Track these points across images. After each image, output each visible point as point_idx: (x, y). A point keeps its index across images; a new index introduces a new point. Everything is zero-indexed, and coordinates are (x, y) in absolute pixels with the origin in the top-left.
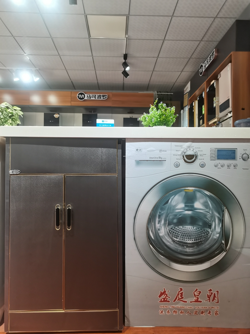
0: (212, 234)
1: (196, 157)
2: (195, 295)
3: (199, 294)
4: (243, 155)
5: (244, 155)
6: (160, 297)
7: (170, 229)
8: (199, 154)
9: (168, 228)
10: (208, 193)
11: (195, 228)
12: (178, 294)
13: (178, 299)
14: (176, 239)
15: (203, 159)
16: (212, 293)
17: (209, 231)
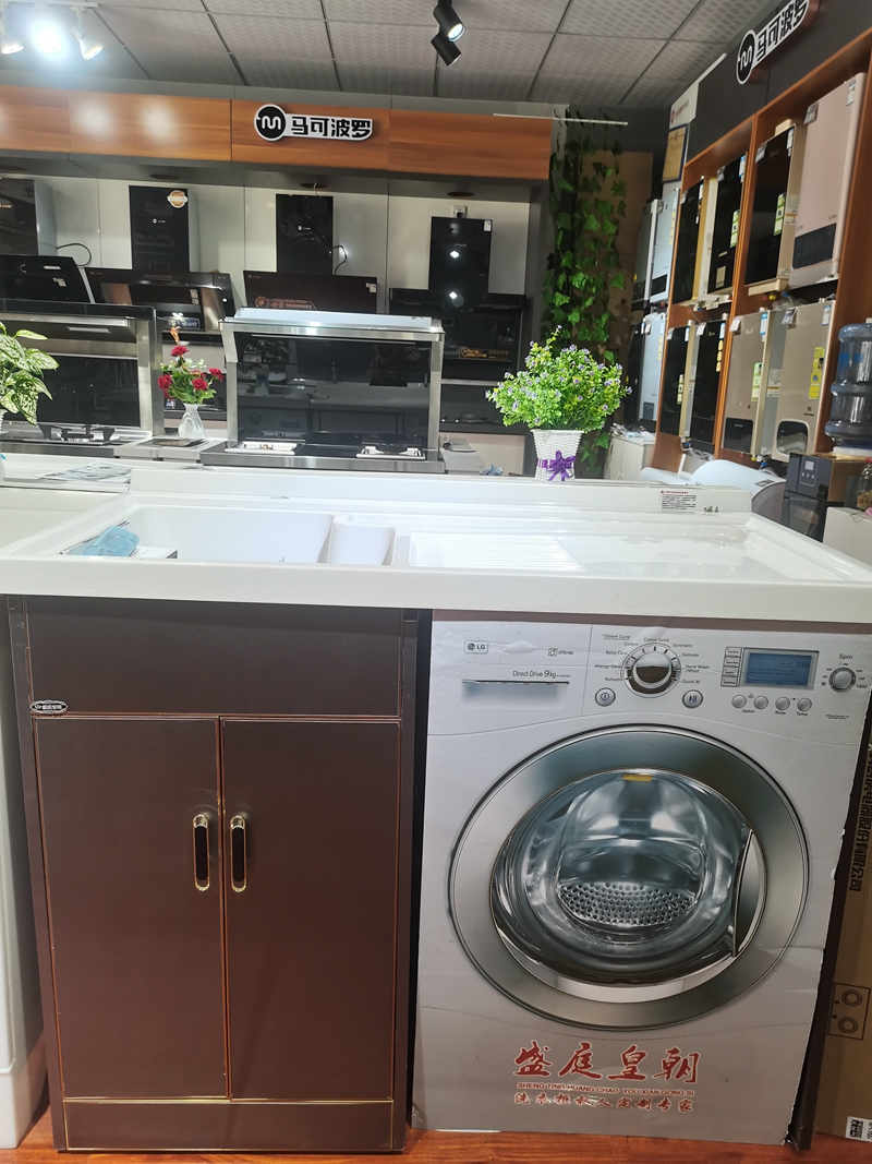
0: (700, 906)
1: (674, 674)
2: (625, 1060)
3: (639, 1059)
4: (836, 672)
5: (840, 674)
6: (519, 1061)
7: (566, 889)
8: (683, 666)
9: (559, 886)
10: (699, 786)
11: (645, 888)
12: (576, 1057)
13: (573, 1067)
14: (581, 917)
15: (698, 682)
16: (678, 1059)
17: (689, 897)
